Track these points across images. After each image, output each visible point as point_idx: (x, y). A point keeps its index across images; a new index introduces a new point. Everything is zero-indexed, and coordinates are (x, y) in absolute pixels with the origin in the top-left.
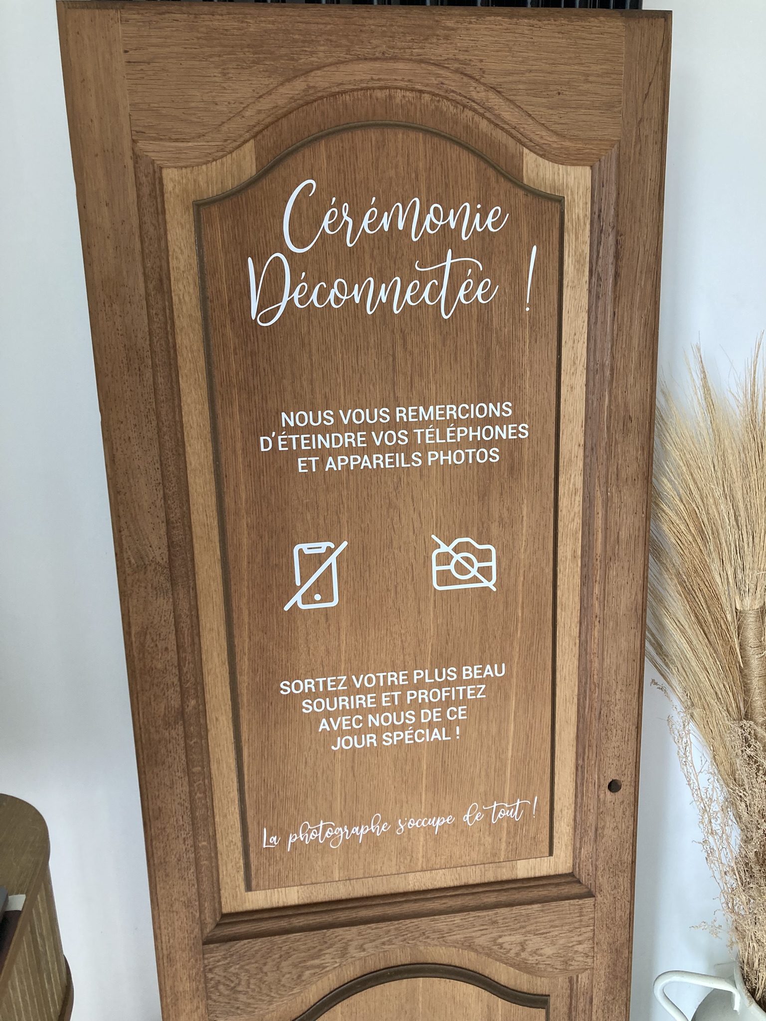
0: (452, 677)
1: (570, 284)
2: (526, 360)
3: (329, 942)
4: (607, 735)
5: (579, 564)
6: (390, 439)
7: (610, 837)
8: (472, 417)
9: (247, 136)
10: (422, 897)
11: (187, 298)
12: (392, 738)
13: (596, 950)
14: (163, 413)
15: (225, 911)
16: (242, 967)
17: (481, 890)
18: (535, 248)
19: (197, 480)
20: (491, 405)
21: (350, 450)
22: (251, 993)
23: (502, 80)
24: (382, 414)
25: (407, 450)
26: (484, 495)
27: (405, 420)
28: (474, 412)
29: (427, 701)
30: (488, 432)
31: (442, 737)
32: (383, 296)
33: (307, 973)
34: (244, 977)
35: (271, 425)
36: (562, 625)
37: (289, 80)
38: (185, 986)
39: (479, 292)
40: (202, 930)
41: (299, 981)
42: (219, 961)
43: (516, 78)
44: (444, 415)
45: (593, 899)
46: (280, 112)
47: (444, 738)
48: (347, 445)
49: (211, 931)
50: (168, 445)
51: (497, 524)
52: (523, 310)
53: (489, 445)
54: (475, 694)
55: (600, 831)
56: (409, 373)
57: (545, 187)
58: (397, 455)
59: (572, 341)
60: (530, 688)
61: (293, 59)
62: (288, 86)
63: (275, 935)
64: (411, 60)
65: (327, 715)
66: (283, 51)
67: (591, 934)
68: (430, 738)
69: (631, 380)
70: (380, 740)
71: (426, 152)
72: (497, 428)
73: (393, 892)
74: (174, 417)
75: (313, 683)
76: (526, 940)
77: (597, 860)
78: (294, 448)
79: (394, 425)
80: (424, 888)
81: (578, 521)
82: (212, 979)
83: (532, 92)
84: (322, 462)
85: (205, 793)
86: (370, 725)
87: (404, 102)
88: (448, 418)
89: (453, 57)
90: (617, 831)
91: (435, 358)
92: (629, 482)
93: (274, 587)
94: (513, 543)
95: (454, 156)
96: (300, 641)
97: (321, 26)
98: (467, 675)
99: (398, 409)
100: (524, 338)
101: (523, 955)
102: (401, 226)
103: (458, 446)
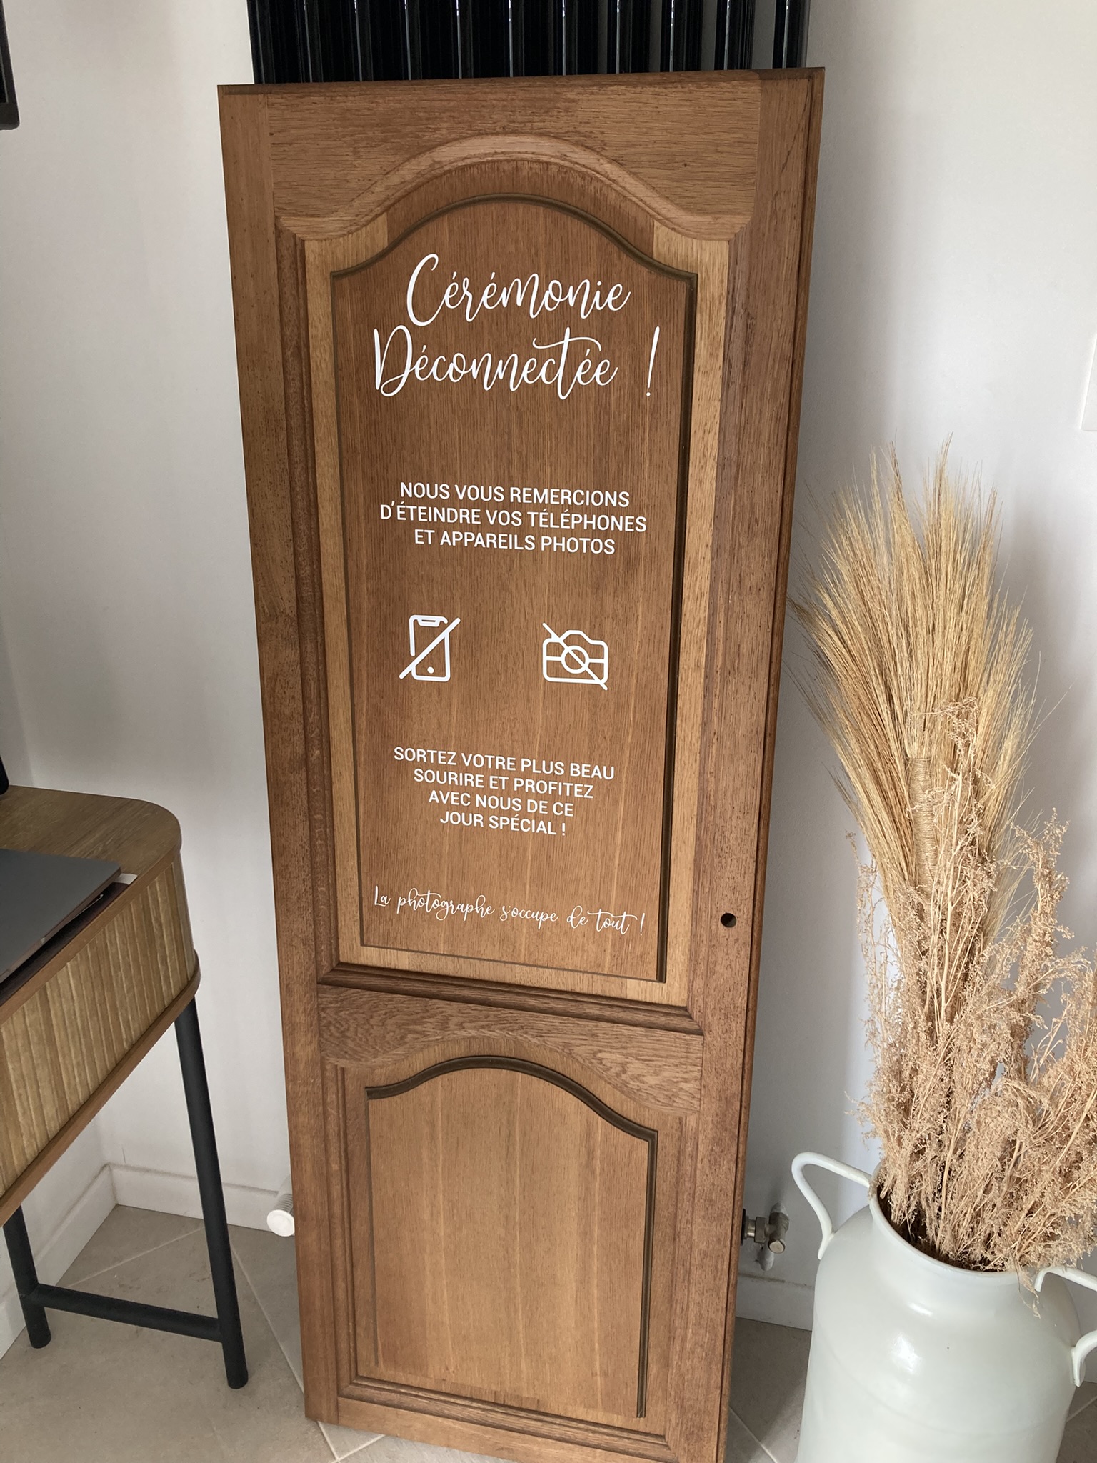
0: (560, 771)
1: (702, 369)
2: (645, 448)
3: (432, 1012)
4: (720, 862)
5: (703, 676)
6: (504, 519)
7: (723, 975)
8: (588, 504)
9: (378, 210)
10: (525, 991)
11: (323, 366)
12: (498, 822)
13: (703, 1092)
14: (297, 474)
15: (342, 960)
16: (351, 1014)
17: (586, 999)
18: (658, 330)
19: (328, 541)
20: (607, 494)
21: (464, 527)
22: (358, 1041)
23: (624, 152)
24: (497, 493)
25: (522, 532)
26: (598, 589)
27: (519, 501)
28: (590, 498)
29: (533, 791)
30: (603, 521)
31: (547, 831)
32: (500, 373)
33: (410, 1036)
34: (353, 1024)
35: (392, 495)
36: (682, 738)
37: (414, 157)
38: (302, 1019)
39: (598, 374)
40: (317, 970)
41: (401, 1042)
42: (331, 1003)
43: (640, 149)
44: (559, 499)
45: (702, 1037)
46: (410, 186)
47: (550, 832)
48: (461, 521)
49: (327, 974)
50: (300, 504)
51: (610, 620)
52: (643, 395)
53: (605, 535)
54: (583, 793)
55: (711, 965)
56: (524, 453)
57: (677, 263)
58: (511, 536)
59: (702, 432)
60: (640, 796)
61: (418, 137)
62: (414, 161)
63: (381, 992)
64: (531, 133)
65: (438, 787)
66: (409, 129)
67: (698, 1075)
68: (536, 830)
69: (759, 479)
70: (486, 822)
71: (546, 227)
72: (613, 518)
73: (499, 980)
74: (307, 478)
75: (425, 753)
76: (627, 1062)
77: (707, 997)
78: (412, 519)
79: (509, 505)
80: (530, 984)
81: (704, 628)
82: (324, 1018)
83: (656, 164)
84: (437, 537)
85: (325, 840)
86: (477, 805)
87: (530, 174)
88: (563, 503)
89: (574, 130)
90: (730, 970)
91: (551, 439)
92: (754, 591)
93: (391, 655)
94: (627, 642)
95: (575, 231)
96: (414, 711)
97: (445, 103)
98: (575, 772)
99: (512, 489)
100: (644, 425)
101: (624, 1077)
102: (519, 303)
103: (572, 533)
